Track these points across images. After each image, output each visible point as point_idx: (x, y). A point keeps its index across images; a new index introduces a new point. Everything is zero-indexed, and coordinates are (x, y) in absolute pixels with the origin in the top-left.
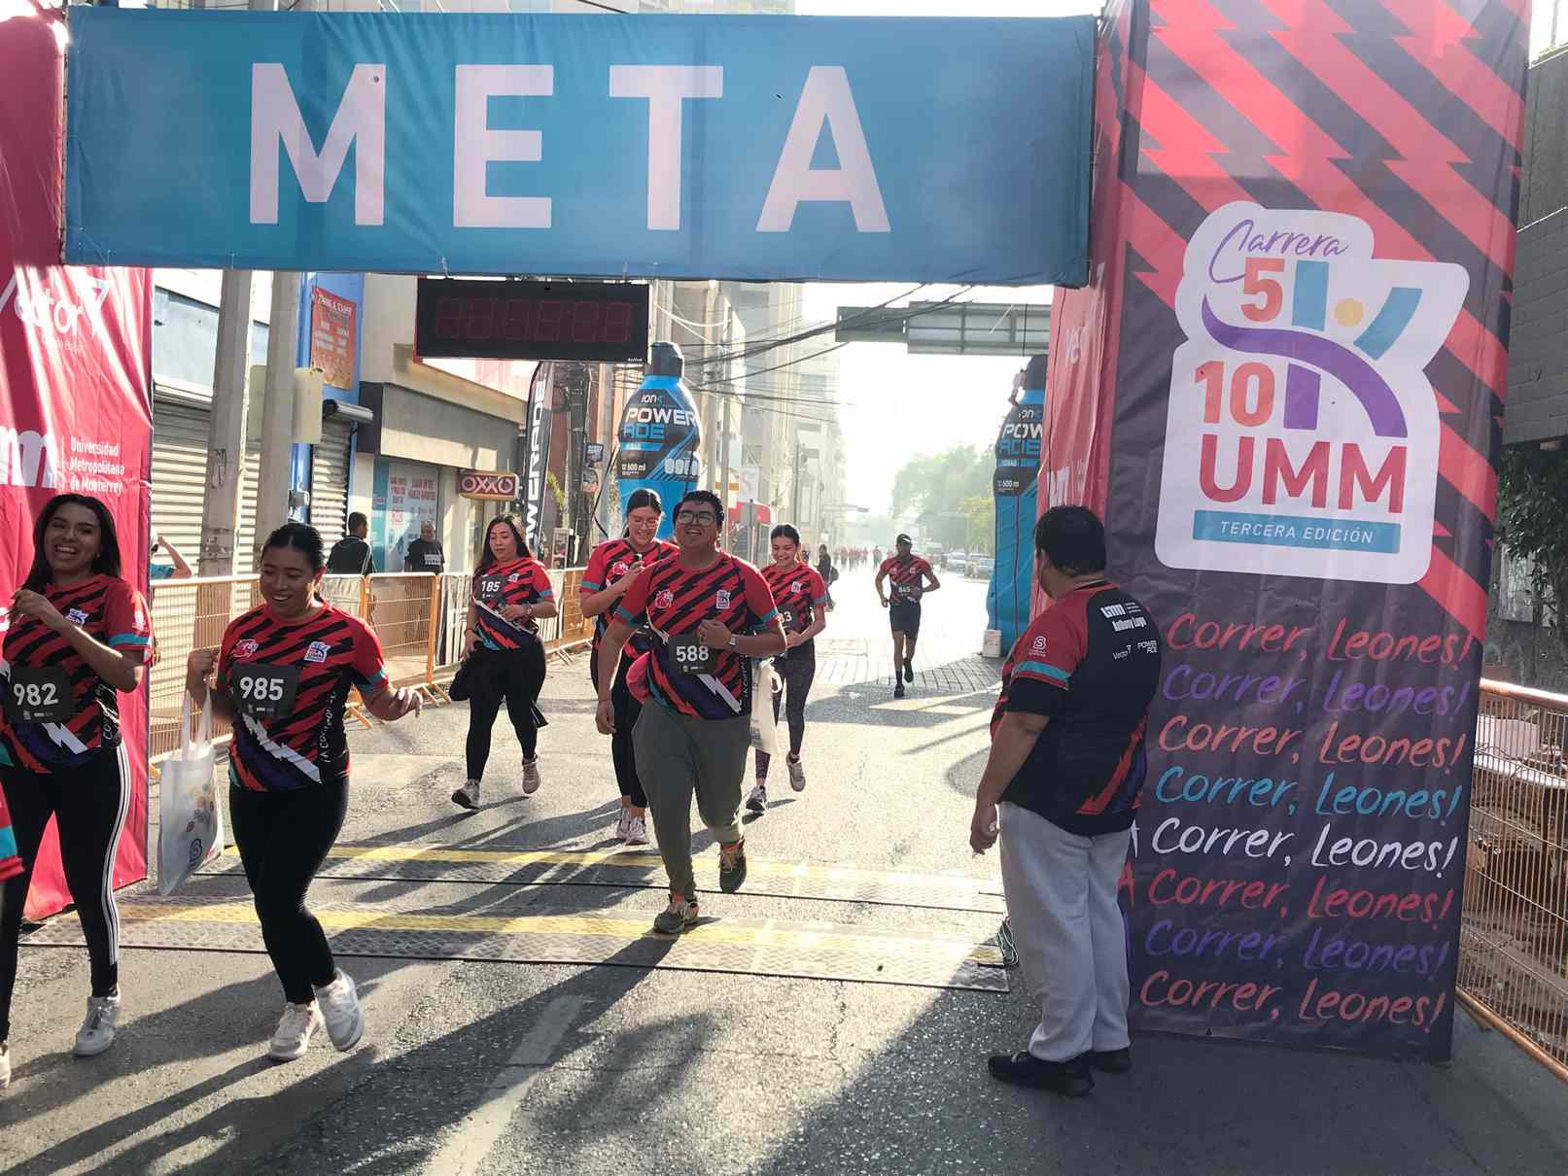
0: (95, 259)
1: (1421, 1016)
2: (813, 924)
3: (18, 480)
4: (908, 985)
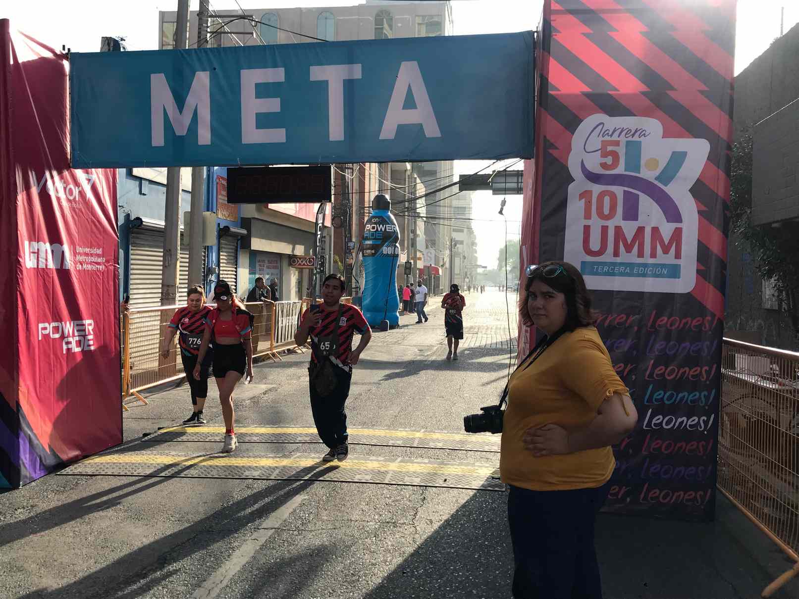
0: (86, 166)
1: (699, 500)
2: (419, 460)
3: (51, 265)
4: (457, 488)
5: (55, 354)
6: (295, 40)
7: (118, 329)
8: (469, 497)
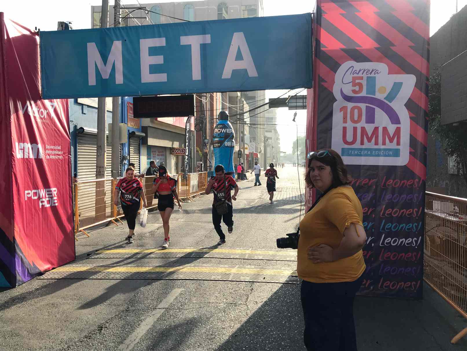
0: (50, 98)
1: (413, 286)
2: (249, 266)
3: (31, 156)
4: (271, 283)
5: (35, 209)
6: (171, 21)
7: (71, 194)
8: (278, 288)
